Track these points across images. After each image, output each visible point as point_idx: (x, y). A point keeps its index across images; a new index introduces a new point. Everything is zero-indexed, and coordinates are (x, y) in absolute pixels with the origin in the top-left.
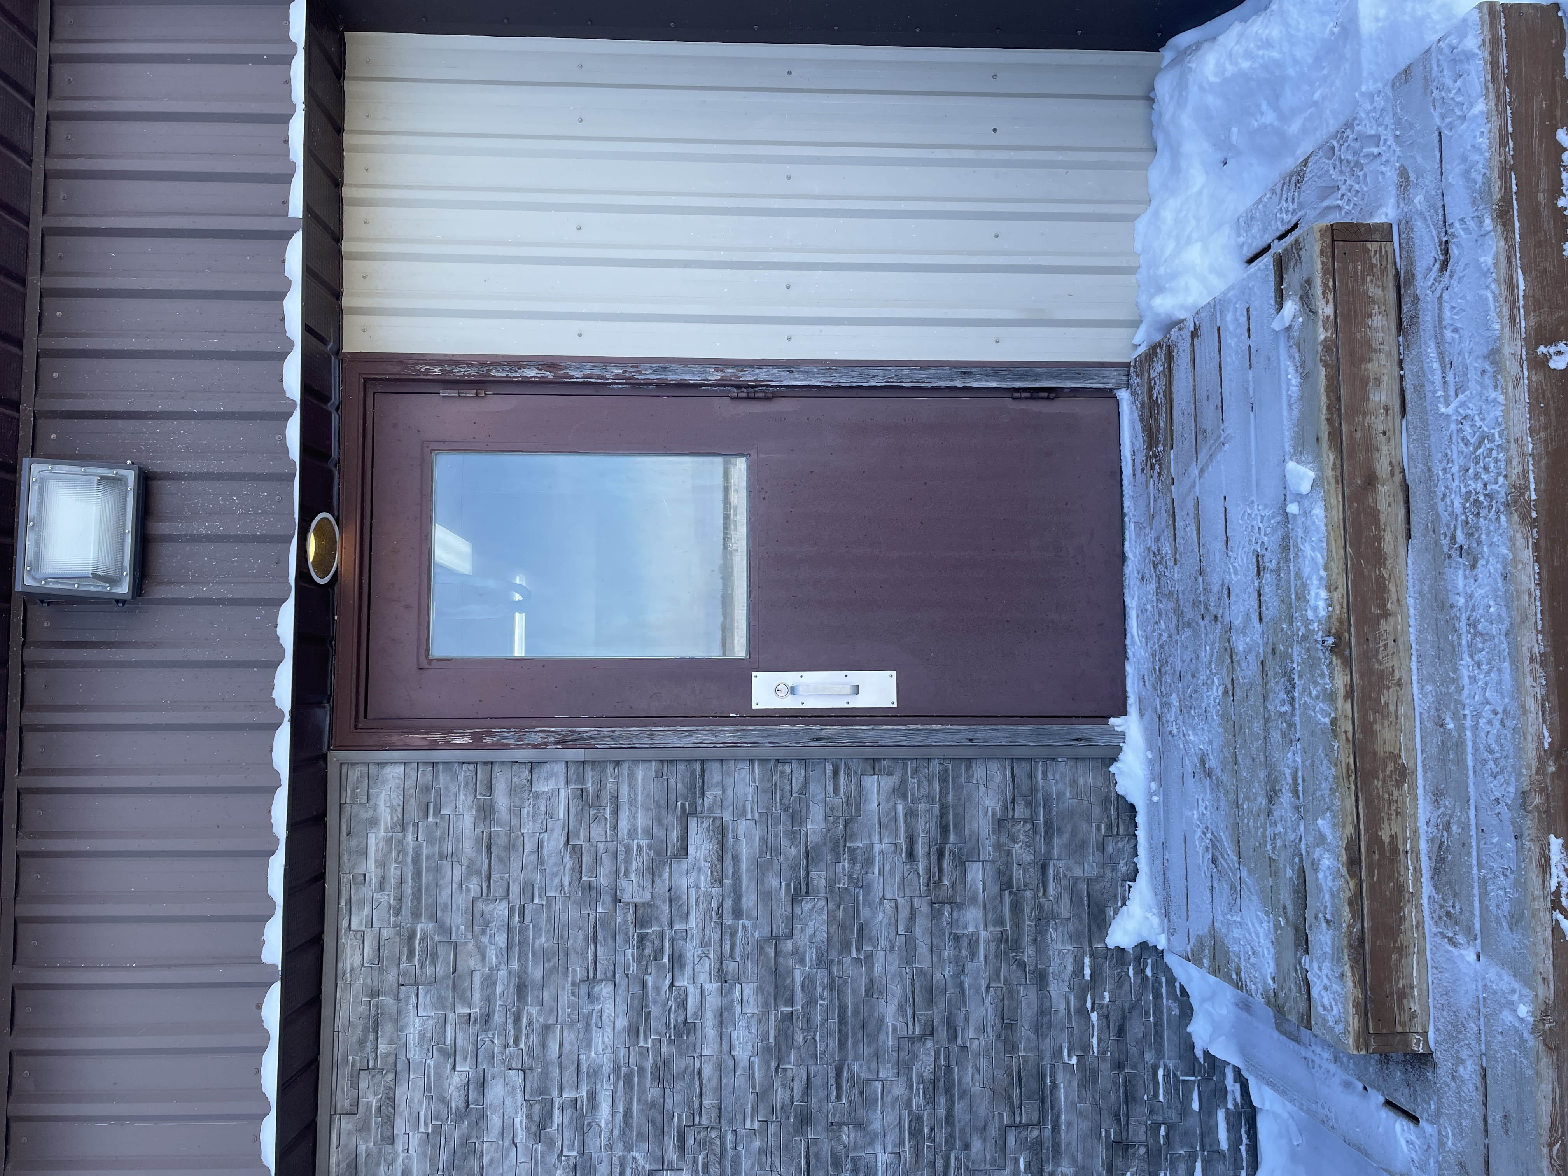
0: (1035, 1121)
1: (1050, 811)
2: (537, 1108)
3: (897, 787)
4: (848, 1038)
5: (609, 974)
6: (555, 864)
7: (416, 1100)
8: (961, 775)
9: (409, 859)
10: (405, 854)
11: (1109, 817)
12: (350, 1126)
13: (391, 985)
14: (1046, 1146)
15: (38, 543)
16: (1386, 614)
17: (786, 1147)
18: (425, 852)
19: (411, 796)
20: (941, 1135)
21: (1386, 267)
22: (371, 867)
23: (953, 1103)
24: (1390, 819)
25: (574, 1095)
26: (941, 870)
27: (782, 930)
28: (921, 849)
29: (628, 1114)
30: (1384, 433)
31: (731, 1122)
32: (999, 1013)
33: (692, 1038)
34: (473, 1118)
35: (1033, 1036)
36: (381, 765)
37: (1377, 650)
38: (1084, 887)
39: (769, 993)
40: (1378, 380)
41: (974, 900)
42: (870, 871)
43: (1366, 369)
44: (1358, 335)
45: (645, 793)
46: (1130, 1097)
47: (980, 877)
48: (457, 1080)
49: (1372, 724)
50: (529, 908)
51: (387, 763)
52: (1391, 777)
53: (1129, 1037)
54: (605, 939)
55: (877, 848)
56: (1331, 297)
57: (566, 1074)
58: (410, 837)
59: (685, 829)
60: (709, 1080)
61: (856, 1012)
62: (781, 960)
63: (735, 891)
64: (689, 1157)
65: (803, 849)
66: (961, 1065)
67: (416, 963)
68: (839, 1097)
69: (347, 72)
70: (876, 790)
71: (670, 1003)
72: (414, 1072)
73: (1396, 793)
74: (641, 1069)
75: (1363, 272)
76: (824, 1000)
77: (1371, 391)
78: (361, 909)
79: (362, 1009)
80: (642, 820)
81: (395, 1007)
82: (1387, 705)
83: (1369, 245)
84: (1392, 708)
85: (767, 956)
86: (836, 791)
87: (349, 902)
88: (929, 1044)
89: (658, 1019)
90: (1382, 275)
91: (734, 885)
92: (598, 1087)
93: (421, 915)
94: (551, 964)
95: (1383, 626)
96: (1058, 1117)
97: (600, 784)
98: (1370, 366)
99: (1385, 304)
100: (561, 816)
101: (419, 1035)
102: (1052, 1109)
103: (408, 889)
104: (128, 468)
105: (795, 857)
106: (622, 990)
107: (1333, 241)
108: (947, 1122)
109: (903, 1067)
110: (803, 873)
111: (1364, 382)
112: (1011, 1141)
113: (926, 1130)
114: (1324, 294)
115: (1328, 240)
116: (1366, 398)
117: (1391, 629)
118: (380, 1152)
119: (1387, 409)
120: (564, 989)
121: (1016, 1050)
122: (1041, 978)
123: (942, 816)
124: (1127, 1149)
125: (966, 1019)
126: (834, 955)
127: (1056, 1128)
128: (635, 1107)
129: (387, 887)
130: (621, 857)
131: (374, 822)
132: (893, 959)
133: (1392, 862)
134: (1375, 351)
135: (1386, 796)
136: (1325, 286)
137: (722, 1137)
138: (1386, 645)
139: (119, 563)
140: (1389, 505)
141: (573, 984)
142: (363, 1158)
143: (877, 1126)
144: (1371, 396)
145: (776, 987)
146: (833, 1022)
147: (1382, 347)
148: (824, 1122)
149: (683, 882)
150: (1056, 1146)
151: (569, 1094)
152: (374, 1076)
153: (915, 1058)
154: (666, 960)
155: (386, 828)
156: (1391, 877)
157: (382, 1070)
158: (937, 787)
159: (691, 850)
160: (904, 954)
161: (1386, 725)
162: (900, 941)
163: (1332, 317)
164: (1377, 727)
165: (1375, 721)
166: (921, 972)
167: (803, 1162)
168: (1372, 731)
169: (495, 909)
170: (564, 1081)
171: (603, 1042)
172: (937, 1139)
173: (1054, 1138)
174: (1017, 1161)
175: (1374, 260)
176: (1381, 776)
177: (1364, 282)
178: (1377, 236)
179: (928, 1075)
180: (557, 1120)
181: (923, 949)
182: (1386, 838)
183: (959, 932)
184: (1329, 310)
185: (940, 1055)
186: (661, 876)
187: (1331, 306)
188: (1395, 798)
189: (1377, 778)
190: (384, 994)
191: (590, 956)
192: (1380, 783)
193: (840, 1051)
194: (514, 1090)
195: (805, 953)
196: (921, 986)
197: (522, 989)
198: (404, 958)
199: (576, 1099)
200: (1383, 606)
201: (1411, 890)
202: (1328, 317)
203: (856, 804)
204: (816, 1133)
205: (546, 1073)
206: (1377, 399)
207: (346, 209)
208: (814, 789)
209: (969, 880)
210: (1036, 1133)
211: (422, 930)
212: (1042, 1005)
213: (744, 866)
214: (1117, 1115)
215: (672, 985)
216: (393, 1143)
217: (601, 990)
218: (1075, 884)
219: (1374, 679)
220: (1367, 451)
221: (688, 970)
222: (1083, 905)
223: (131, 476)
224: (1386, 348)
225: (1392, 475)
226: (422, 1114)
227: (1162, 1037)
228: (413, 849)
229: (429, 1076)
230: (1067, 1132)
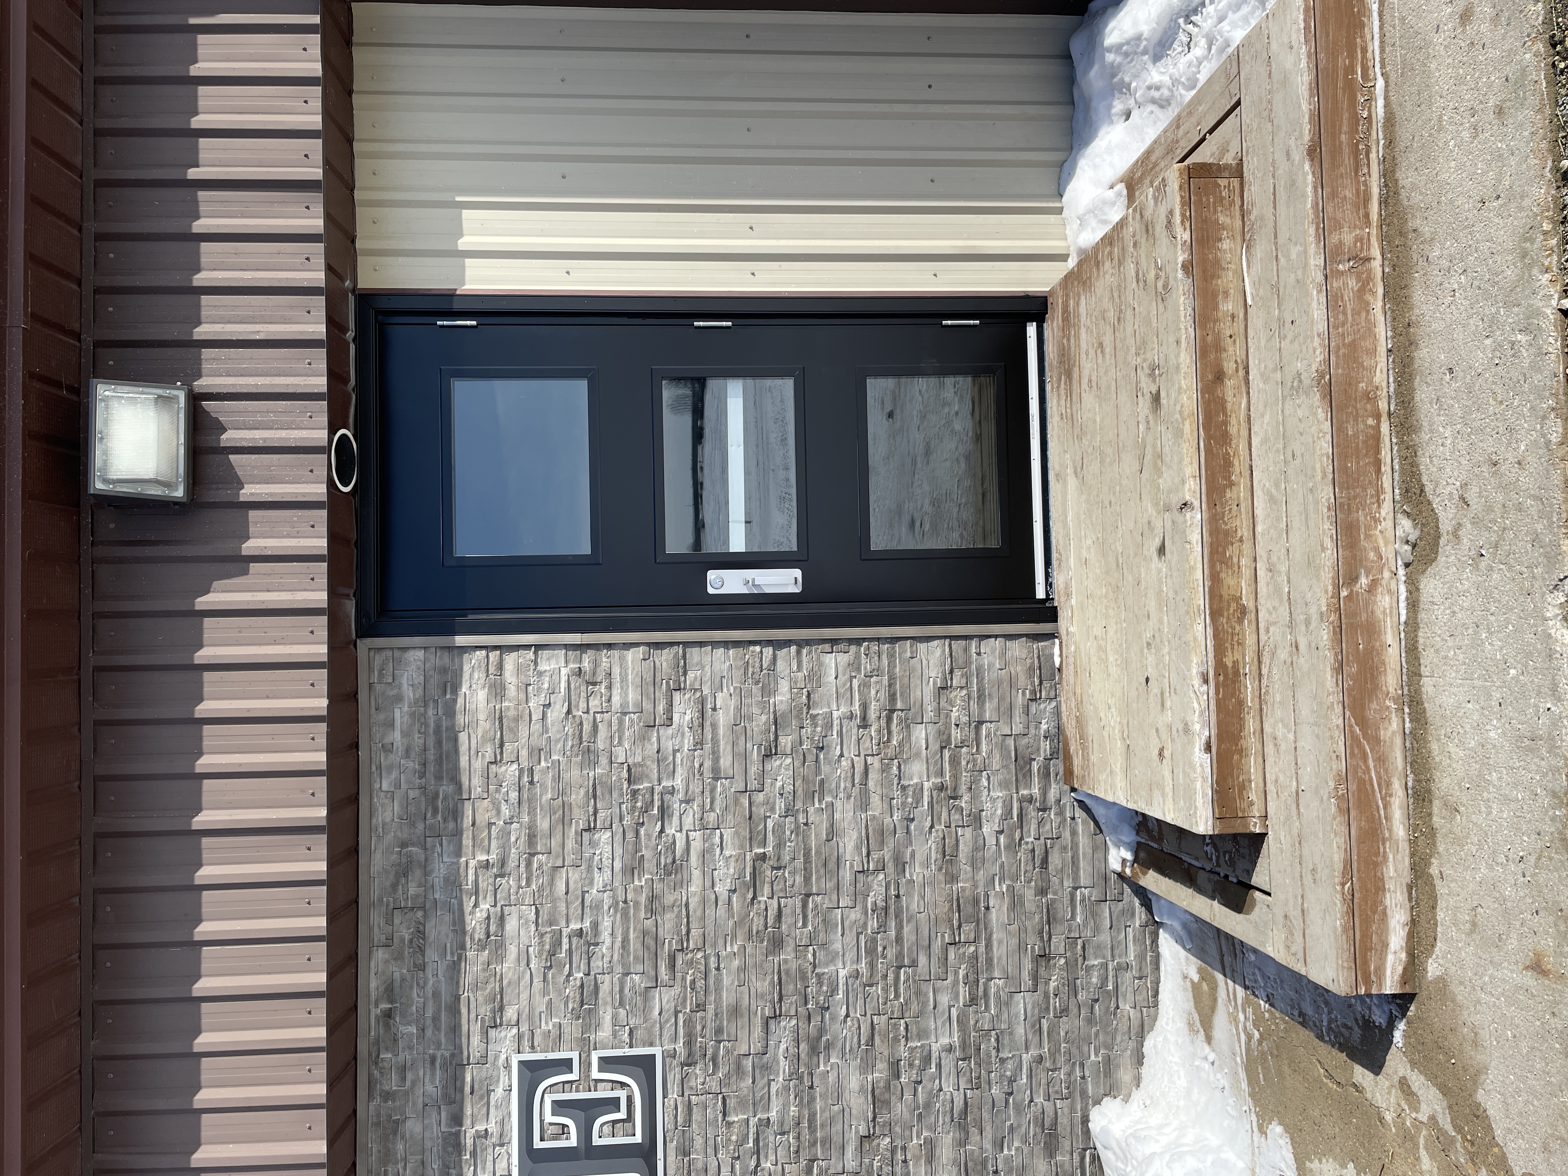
0: (972, 940)
1: (983, 679)
2: (547, 939)
3: (851, 662)
4: (812, 875)
5: (607, 824)
6: (558, 731)
7: (443, 933)
8: (906, 651)
9: (431, 731)
10: (427, 725)
11: (1033, 683)
12: (387, 956)
13: (419, 837)
14: (980, 960)
15: (105, 453)
16: (1231, 484)
17: (761, 966)
18: (444, 724)
19: (431, 677)
20: (891, 953)
21: (1233, 200)
22: (396, 737)
23: (902, 927)
24: (1232, 649)
25: (578, 926)
26: (889, 732)
27: (753, 784)
28: (872, 715)
29: (625, 941)
30: (1231, 337)
31: (714, 945)
32: (940, 850)
33: (679, 876)
34: (493, 947)
35: (969, 869)
36: (405, 649)
37: (1223, 513)
38: (1011, 742)
39: (745, 837)
40: (1226, 293)
41: (918, 755)
42: (830, 733)
43: (1217, 285)
44: (1210, 256)
45: (635, 672)
46: (1051, 918)
47: (924, 736)
48: (480, 915)
49: (1218, 573)
50: (537, 769)
51: (408, 648)
52: (1234, 615)
53: (1051, 867)
54: (603, 794)
55: (836, 714)
56: (1188, 225)
57: (572, 908)
58: (431, 712)
59: (671, 705)
60: (695, 911)
61: (818, 852)
62: (754, 809)
63: (713, 753)
64: (679, 975)
65: (772, 717)
66: (909, 894)
67: (440, 819)
68: (805, 925)
69: (355, 39)
70: (833, 665)
71: (660, 847)
72: (441, 909)
73: (1238, 628)
74: (637, 904)
75: (1214, 203)
76: (791, 842)
77: (1221, 302)
78: (389, 773)
79: (394, 857)
80: (632, 696)
81: (423, 856)
82: (1231, 557)
83: (1219, 181)
84: (1235, 560)
85: (741, 805)
86: (799, 668)
87: (379, 767)
88: (881, 876)
89: (650, 861)
90: (1230, 206)
91: (713, 748)
92: (600, 918)
93: (443, 777)
94: (557, 816)
95: (1228, 495)
96: (991, 935)
97: (596, 664)
98: (1219, 281)
99: (1232, 231)
100: (562, 690)
101: (444, 878)
102: (986, 929)
103: (431, 755)
104: (178, 388)
105: (765, 724)
106: (618, 837)
107: (1190, 178)
108: (897, 942)
109: (859, 896)
110: (772, 737)
111: (1214, 295)
112: (951, 956)
113: (880, 949)
114: (1182, 222)
115: (1186, 178)
116: (1216, 308)
117: (1235, 496)
118: (413, 978)
119: (1233, 317)
120: (568, 838)
121: (955, 881)
122: (976, 820)
123: (890, 686)
124: (1049, 960)
125: (913, 855)
126: (799, 805)
127: (989, 945)
128: (632, 936)
129: (413, 755)
130: (615, 728)
131: (399, 698)
132: (850, 806)
133: (1234, 682)
134: (1224, 268)
135: (1230, 630)
136: (1183, 215)
137: (706, 958)
138: (1230, 510)
139: (175, 471)
140: (1234, 396)
141: (576, 833)
142: (397, 984)
143: (838, 946)
144: (1221, 307)
145: (751, 832)
146: (799, 863)
147: (1230, 266)
148: (793, 945)
149: (668, 746)
150: (989, 961)
151: (575, 926)
152: (406, 913)
153: (869, 888)
154: (656, 812)
155: (410, 704)
156: (1233, 695)
157: (413, 909)
158: (885, 661)
159: (676, 717)
160: (859, 803)
161: (1230, 572)
162: (856, 791)
163: (1189, 241)
164: (1223, 575)
165: (1221, 570)
166: (874, 817)
167: (776, 978)
168: (1219, 579)
169: (507, 770)
170: (570, 913)
171: (603, 880)
172: (889, 956)
173: (987, 953)
174: (956, 973)
175: (1223, 194)
176: (1226, 614)
177: (1215, 212)
178: (1227, 174)
179: (881, 904)
180: (565, 946)
181: (875, 800)
182: (1230, 664)
183: (905, 782)
184: (1186, 236)
185: (890, 886)
186: (649, 740)
187: (1188, 232)
188: (1237, 631)
189: (1222, 615)
190: (413, 845)
191: (591, 810)
192: (1225, 620)
193: (805, 886)
194: (527, 921)
195: (775, 803)
196: (874, 830)
197: (532, 838)
198: (429, 815)
199: (581, 929)
200: (1228, 478)
201: (1249, 704)
202: (1185, 242)
203: (815, 677)
204: (787, 954)
205: (555, 907)
206: (1225, 309)
207: (357, 161)
208: (781, 665)
209: (913, 739)
210: (972, 949)
211: (444, 791)
212: (976, 842)
213: (721, 732)
214: (1041, 932)
215: (662, 831)
216: (424, 970)
217: (600, 838)
218: (1003, 741)
219: (1221, 536)
220: (1216, 352)
221: (675, 820)
222: (1011, 758)
223: (182, 396)
224: (1233, 266)
225: (1237, 371)
226: (448, 945)
227: (1078, 869)
228: (434, 722)
229: (453, 913)
230: (998, 948)
